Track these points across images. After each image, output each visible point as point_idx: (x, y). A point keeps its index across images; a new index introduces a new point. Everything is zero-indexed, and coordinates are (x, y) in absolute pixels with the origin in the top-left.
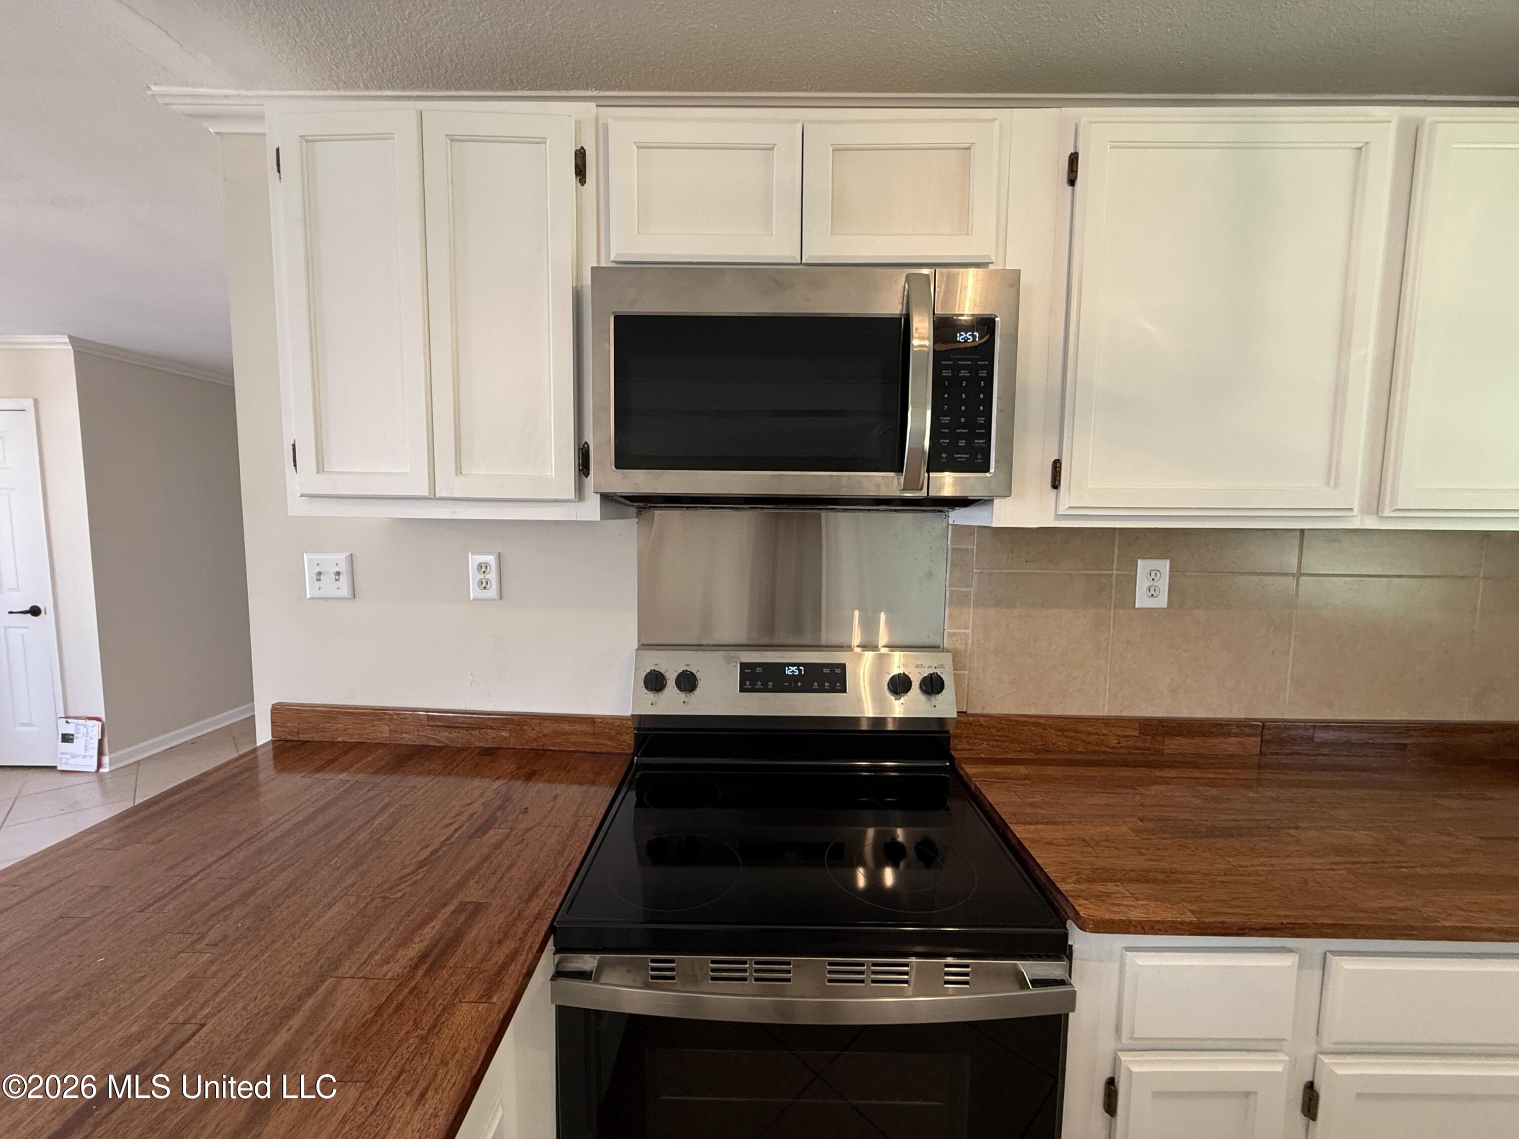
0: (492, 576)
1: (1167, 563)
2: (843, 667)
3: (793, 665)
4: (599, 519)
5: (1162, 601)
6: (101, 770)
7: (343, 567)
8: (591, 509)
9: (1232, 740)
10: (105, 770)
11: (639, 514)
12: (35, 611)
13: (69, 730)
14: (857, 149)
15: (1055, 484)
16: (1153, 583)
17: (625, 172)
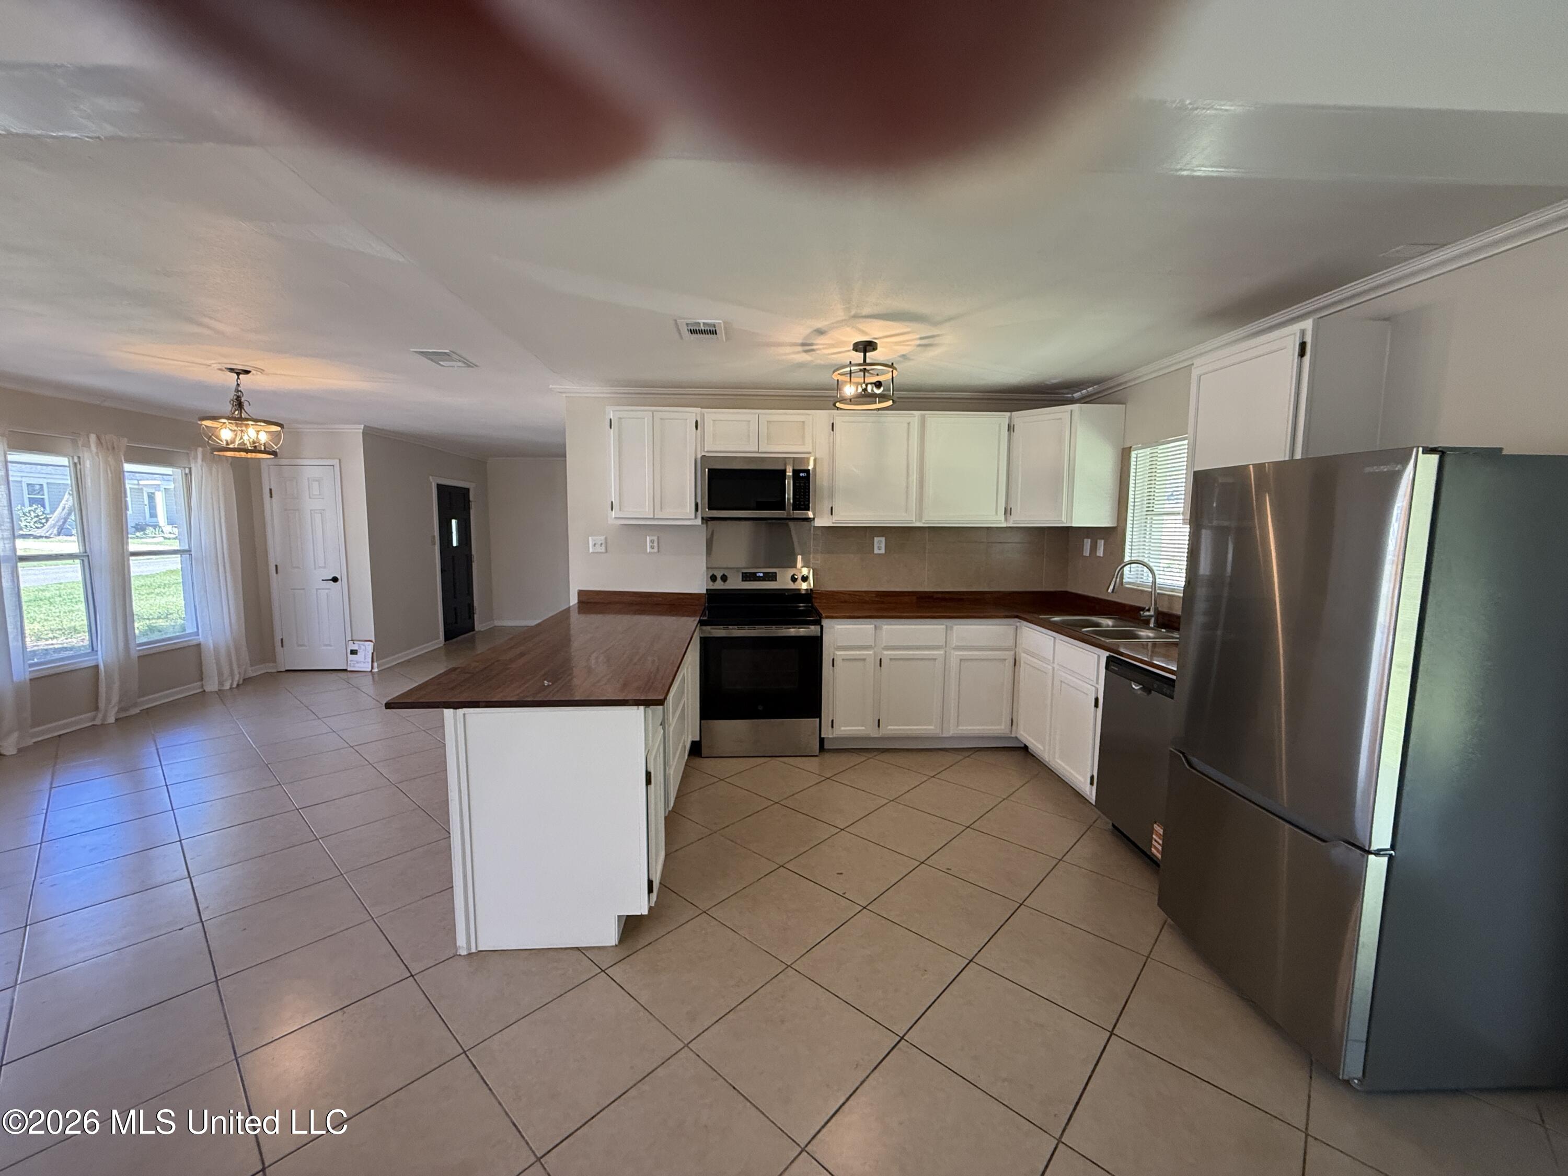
0: (656, 544)
1: (884, 538)
2: (776, 573)
3: (758, 573)
4: (700, 524)
5: (883, 551)
6: (373, 671)
7: (603, 542)
8: (699, 522)
9: (906, 597)
10: (376, 670)
11: (706, 523)
12: (335, 580)
13: (355, 647)
14: (773, 421)
15: (832, 514)
16: (879, 545)
17: (709, 427)
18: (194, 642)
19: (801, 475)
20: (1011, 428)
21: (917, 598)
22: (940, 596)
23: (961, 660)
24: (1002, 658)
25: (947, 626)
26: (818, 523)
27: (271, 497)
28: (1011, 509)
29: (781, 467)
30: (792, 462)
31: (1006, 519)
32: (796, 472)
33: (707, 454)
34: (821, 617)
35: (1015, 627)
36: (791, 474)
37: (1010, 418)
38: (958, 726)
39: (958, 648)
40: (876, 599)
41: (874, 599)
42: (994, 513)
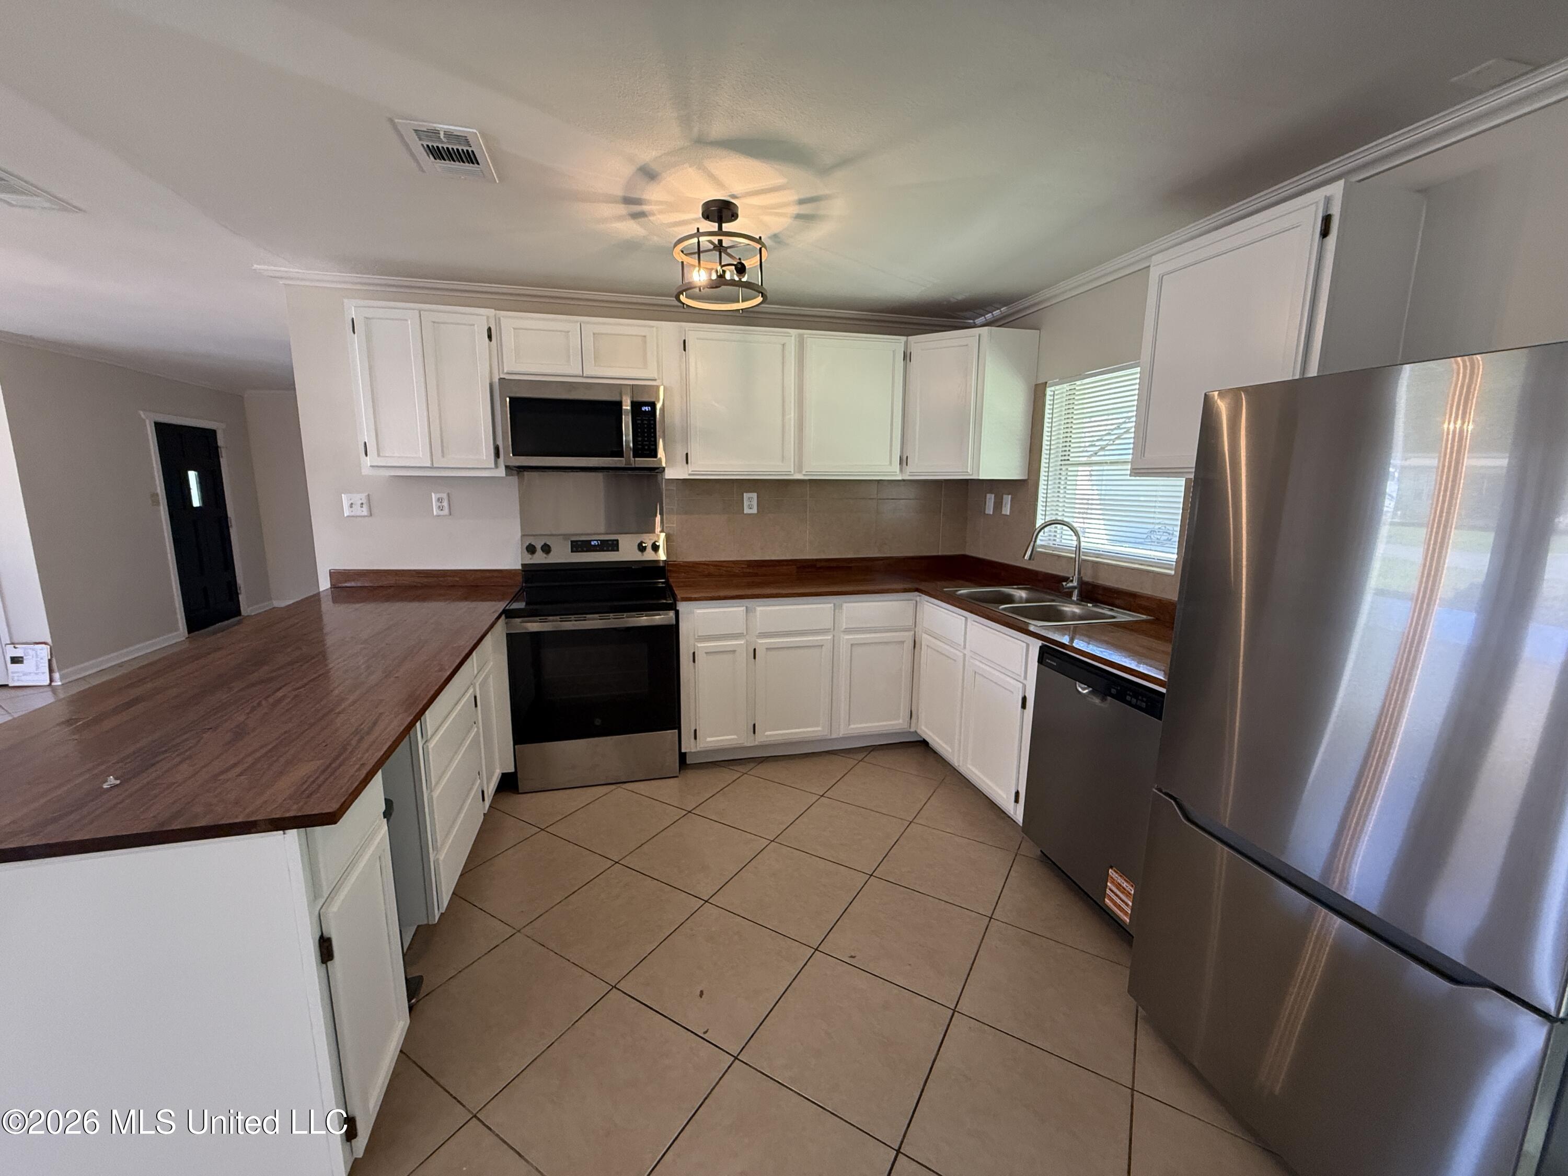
0: (445, 504)
1: (756, 494)
2: (617, 541)
3: (593, 540)
4: (504, 475)
5: (754, 511)
6: (53, 684)
7: (364, 501)
8: (501, 472)
9: (784, 567)
11: (518, 474)
13: (17, 654)
14: (602, 334)
15: (687, 463)
16: (750, 503)
17: (508, 338)
19: (644, 409)
20: (907, 357)
21: (798, 568)
22: (823, 564)
23: (852, 645)
24: (900, 640)
25: (834, 605)
26: (670, 474)
28: (907, 457)
29: (614, 398)
30: (629, 391)
31: (901, 470)
32: (636, 406)
33: (507, 377)
34: (675, 600)
35: (915, 602)
36: (629, 408)
37: (906, 343)
38: (849, 725)
39: (848, 631)
40: (748, 570)
41: (745, 570)
42: (888, 463)
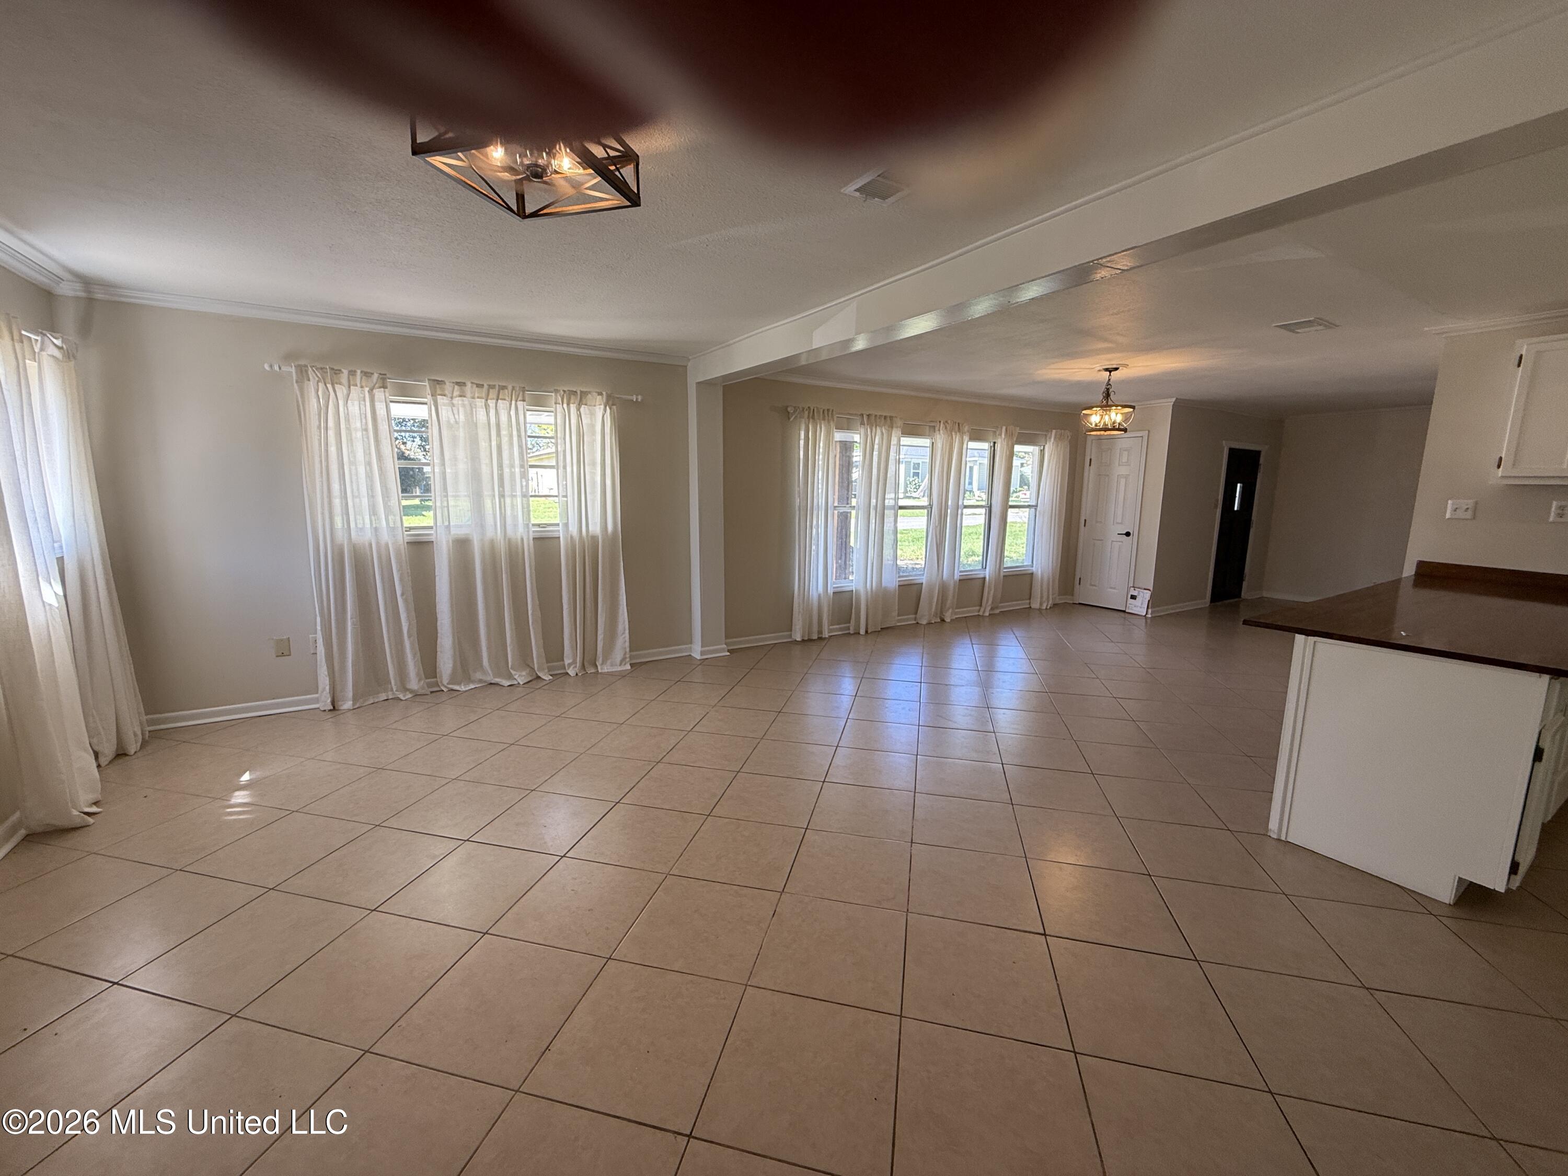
7: (1471, 506)
10: (1149, 616)
12: (1128, 534)
13: (1135, 593)
18: (1030, 572)
27: (1090, 465)
